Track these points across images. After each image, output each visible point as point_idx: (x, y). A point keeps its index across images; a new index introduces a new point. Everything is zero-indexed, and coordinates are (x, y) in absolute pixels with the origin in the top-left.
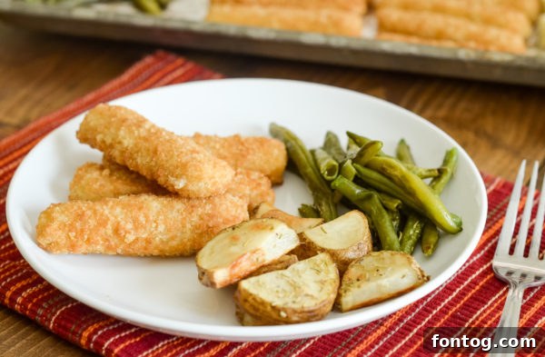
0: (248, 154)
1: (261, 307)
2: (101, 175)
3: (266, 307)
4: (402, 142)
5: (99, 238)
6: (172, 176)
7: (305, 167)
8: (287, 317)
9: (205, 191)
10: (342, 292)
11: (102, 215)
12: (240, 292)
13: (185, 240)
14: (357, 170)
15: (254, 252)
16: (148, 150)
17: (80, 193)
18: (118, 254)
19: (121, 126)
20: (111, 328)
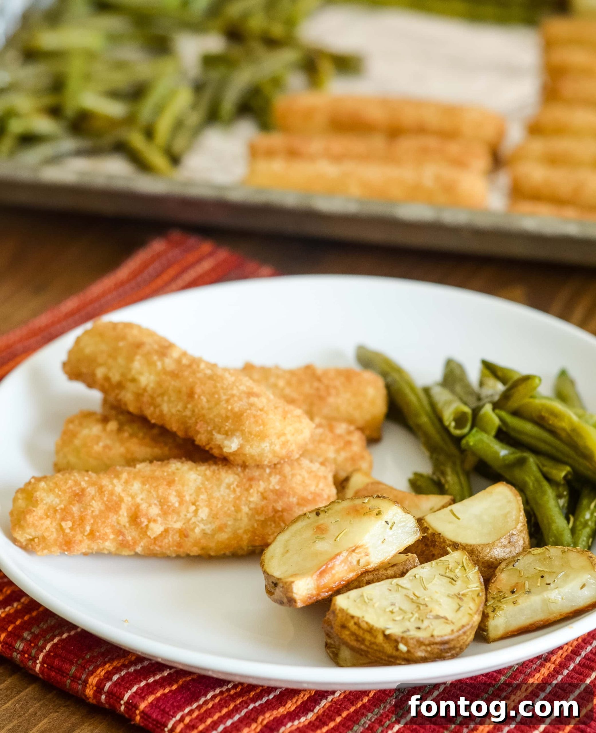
0: (329, 394)
1: (368, 637)
2: (104, 430)
3: (375, 637)
4: (563, 374)
5: (108, 530)
6: (219, 432)
7: (417, 415)
8: (408, 651)
9: (270, 456)
10: (489, 611)
11: (112, 493)
12: (334, 612)
13: (240, 532)
14: (501, 419)
15: (353, 551)
16: (180, 392)
17: (72, 459)
18: (137, 555)
19: (135, 354)
20: (132, 670)
